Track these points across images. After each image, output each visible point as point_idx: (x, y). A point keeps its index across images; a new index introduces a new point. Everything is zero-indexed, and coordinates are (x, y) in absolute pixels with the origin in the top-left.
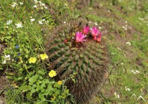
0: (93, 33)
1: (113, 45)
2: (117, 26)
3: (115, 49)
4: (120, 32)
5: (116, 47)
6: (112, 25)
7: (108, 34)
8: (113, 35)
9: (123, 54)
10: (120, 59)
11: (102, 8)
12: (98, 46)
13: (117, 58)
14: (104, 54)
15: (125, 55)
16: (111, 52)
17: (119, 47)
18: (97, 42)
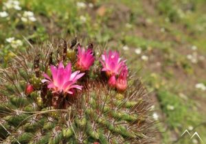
0: (107, 68)
1: (172, 90)
2: (179, 55)
3: (176, 97)
4: (184, 66)
5: (177, 93)
6: (168, 54)
7: (163, 69)
8: (171, 71)
9: (191, 107)
10: (185, 117)
11: (152, 26)
12: (119, 102)
13: (180, 115)
14: (136, 122)
15: (195, 108)
16: (167, 103)
17: (184, 92)
18: (116, 90)
